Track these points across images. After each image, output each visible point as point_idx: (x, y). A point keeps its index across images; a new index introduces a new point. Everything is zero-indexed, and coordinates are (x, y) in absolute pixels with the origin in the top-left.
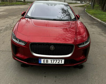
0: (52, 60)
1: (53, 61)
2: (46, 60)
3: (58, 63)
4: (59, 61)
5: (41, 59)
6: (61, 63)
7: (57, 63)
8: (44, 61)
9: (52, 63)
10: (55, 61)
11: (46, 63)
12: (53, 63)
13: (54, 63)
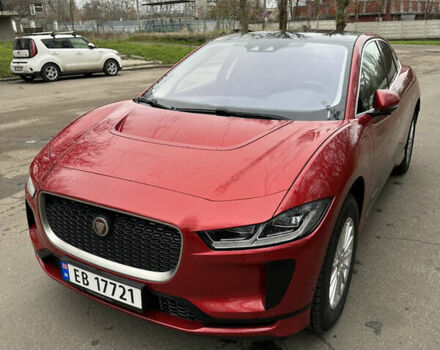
0: (100, 278)
1: (102, 284)
2: (83, 273)
3: (121, 297)
4: (122, 289)
5: (66, 263)
6: (133, 302)
7: (117, 297)
8: (76, 276)
9: (101, 292)
10: (110, 288)
11: (81, 284)
12: (104, 291)
13: (108, 294)
